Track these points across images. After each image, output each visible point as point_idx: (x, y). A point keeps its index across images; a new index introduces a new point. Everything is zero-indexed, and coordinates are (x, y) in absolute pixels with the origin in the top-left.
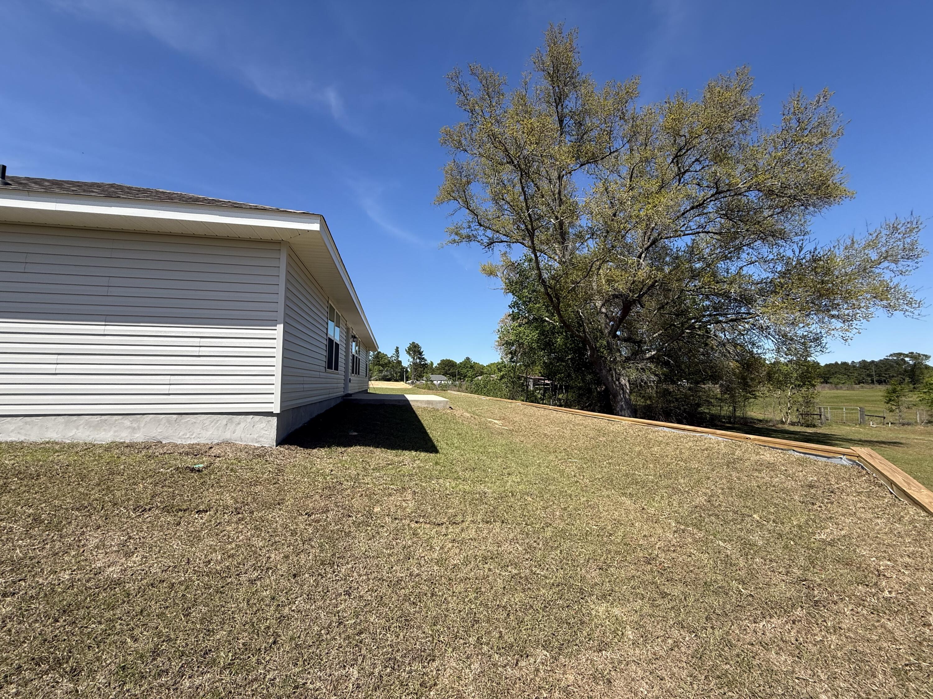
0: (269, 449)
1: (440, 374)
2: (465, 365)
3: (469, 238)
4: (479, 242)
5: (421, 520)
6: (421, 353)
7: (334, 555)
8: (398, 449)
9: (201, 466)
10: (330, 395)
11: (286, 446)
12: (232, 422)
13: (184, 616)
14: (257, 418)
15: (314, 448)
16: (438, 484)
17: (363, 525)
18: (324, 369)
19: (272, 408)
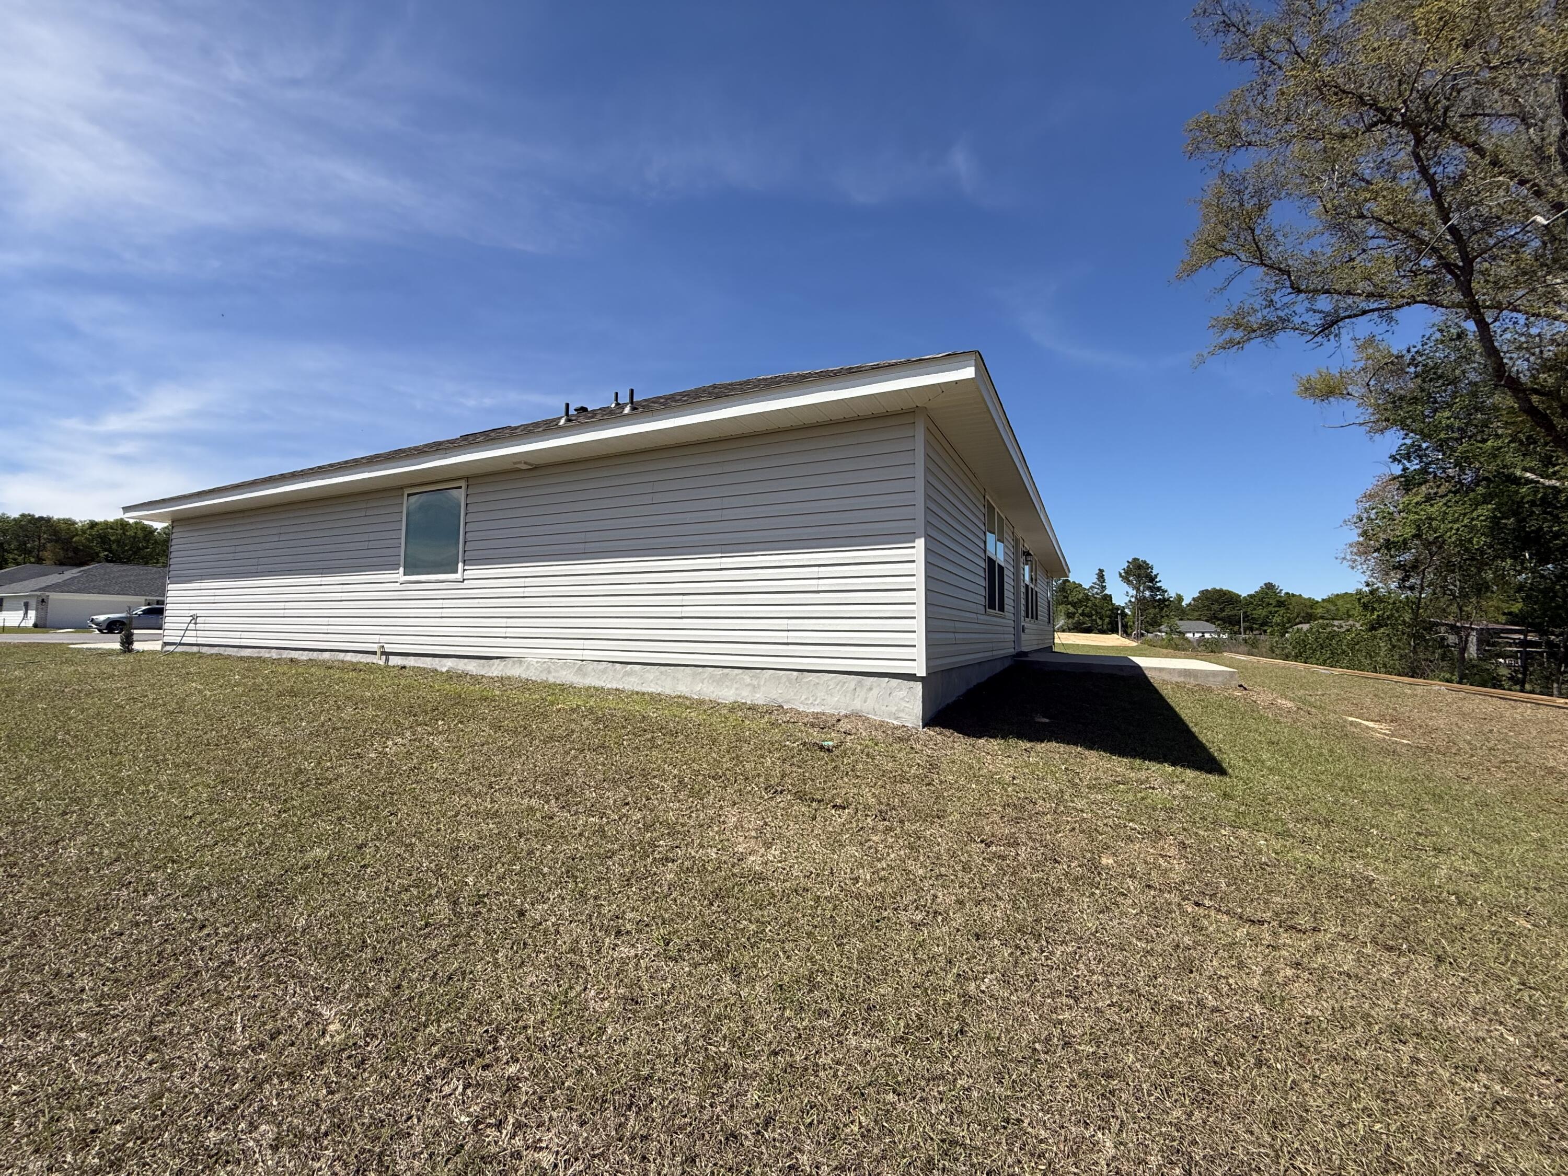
0: (914, 731)
1: (1199, 619)
2: (1262, 600)
3: (1269, 329)
4: (1295, 329)
5: (1207, 902)
6: (1152, 579)
7: (1037, 921)
8: (1134, 757)
9: (831, 743)
10: (995, 653)
11: (937, 729)
12: (862, 686)
13: (838, 946)
14: (894, 682)
15: (980, 738)
16: (1236, 838)
17: (1084, 883)
18: (983, 608)
19: (914, 668)
